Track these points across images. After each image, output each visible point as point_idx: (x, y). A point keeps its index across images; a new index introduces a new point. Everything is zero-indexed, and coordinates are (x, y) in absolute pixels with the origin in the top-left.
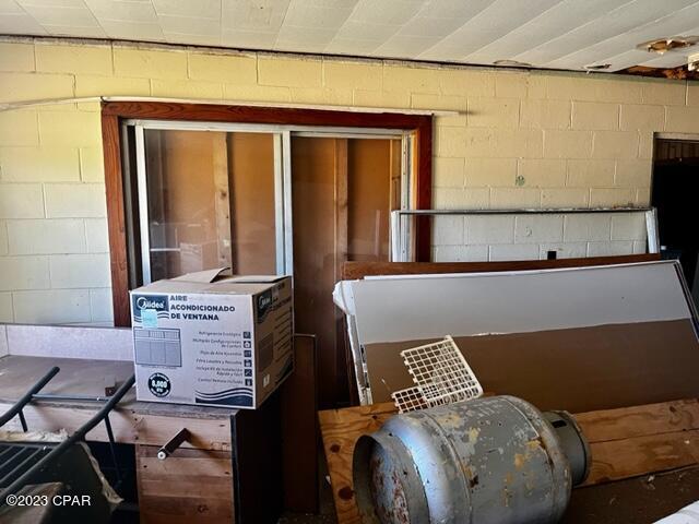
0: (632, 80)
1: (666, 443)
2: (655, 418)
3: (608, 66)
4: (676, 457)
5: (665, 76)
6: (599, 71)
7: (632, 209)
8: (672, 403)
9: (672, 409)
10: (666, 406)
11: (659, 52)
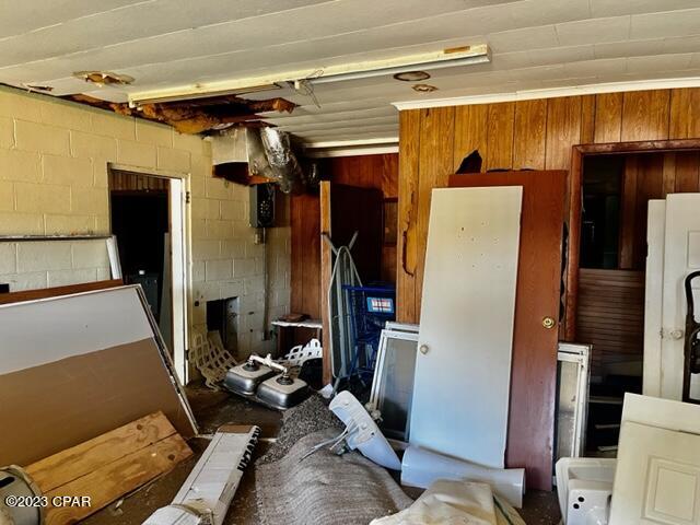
0: (80, 108)
1: (135, 462)
2: (123, 440)
3: (50, 89)
4: (144, 472)
5: (113, 110)
6: (41, 92)
7: (92, 237)
8: (139, 422)
9: (139, 427)
10: (133, 425)
11: (98, 84)
